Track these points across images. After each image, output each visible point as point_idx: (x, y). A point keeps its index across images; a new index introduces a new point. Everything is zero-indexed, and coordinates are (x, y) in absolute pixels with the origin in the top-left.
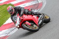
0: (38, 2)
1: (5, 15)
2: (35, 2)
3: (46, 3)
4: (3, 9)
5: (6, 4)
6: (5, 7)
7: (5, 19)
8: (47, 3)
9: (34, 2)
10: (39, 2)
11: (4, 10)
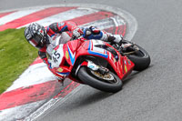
0: (113, 23)
1: (12, 64)
2: (104, 25)
3: (136, 28)
4: (4, 43)
5: (14, 30)
6: (9, 37)
7: (11, 75)
8: (139, 26)
9: (101, 23)
10: (117, 25)
11: (9, 48)
